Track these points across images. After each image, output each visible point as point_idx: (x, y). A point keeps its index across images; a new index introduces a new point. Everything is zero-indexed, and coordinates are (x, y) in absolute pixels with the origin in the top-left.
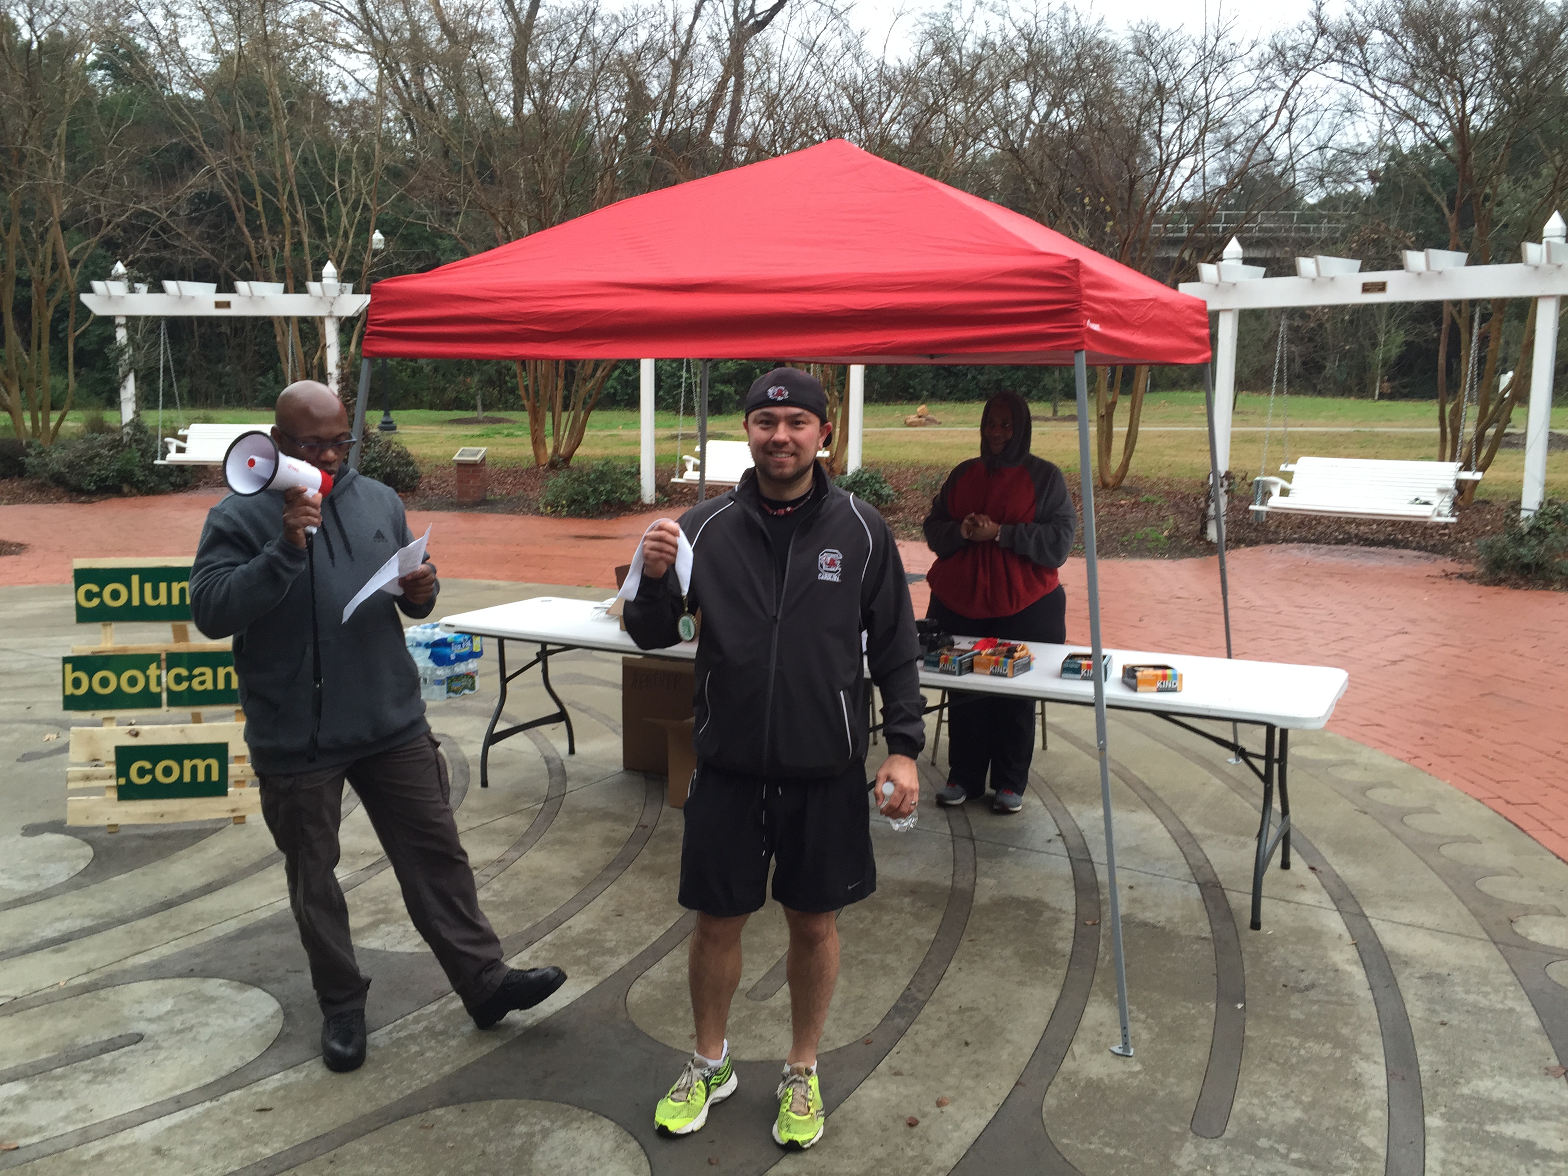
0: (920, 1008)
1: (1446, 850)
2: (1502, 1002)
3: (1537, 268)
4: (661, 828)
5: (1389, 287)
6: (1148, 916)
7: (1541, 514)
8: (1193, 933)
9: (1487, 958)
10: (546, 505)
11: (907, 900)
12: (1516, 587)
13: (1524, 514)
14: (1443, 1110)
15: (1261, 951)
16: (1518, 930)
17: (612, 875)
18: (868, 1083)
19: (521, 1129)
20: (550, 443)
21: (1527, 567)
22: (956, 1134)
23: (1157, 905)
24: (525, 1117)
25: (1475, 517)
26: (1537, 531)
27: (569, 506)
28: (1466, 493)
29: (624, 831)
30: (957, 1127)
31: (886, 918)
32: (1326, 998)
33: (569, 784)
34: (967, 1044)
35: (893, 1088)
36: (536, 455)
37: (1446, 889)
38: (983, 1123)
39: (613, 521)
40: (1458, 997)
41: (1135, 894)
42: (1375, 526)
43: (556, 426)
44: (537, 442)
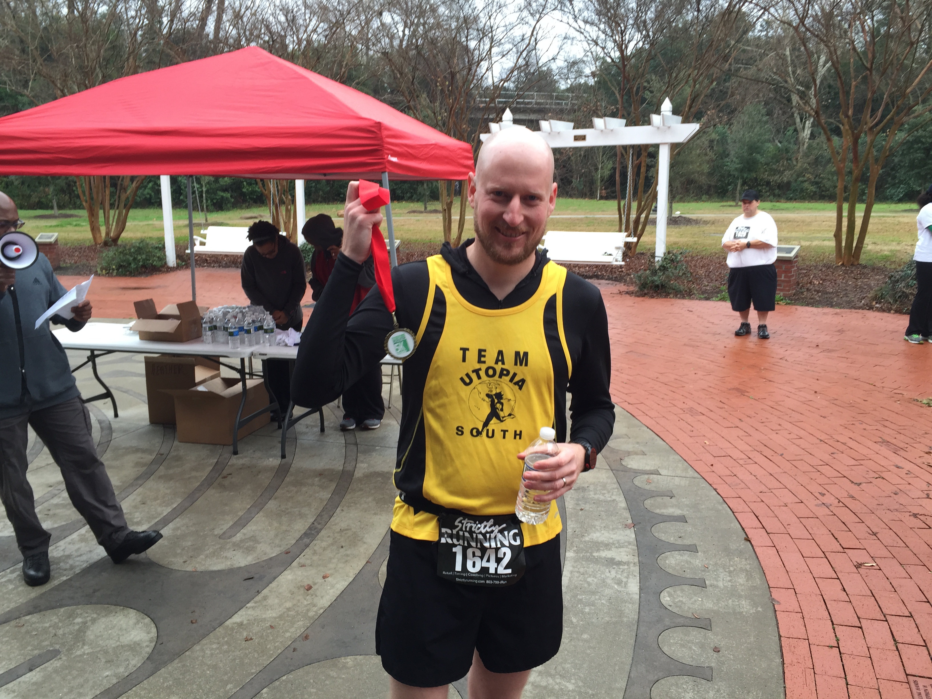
0: (318, 533)
2: (610, 497)
3: (658, 128)
4: (173, 454)
5: (587, 138)
7: (665, 259)
9: (607, 478)
10: (102, 269)
11: (317, 479)
12: (652, 297)
13: (657, 259)
14: (575, 548)
16: (623, 463)
17: (140, 482)
18: (285, 572)
19: (79, 620)
20: (103, 229)
21: (657, 286)
22: (331, 591)
24: (81, 614)
25: (636, 262)
26: (663, 268)
27: (118, 269)
28: (632, 249)
29: (149, 458)
30: (333, 587)
31: (304, 489)
33: (114, 434)
34: (342, 547)
35: (300, 573)
36: (95, 238)
38: (347, 583)
39: (147, 278)
40: (590, 497)
42: (587, 268)
43: (107, 219)
44: (94, 229)
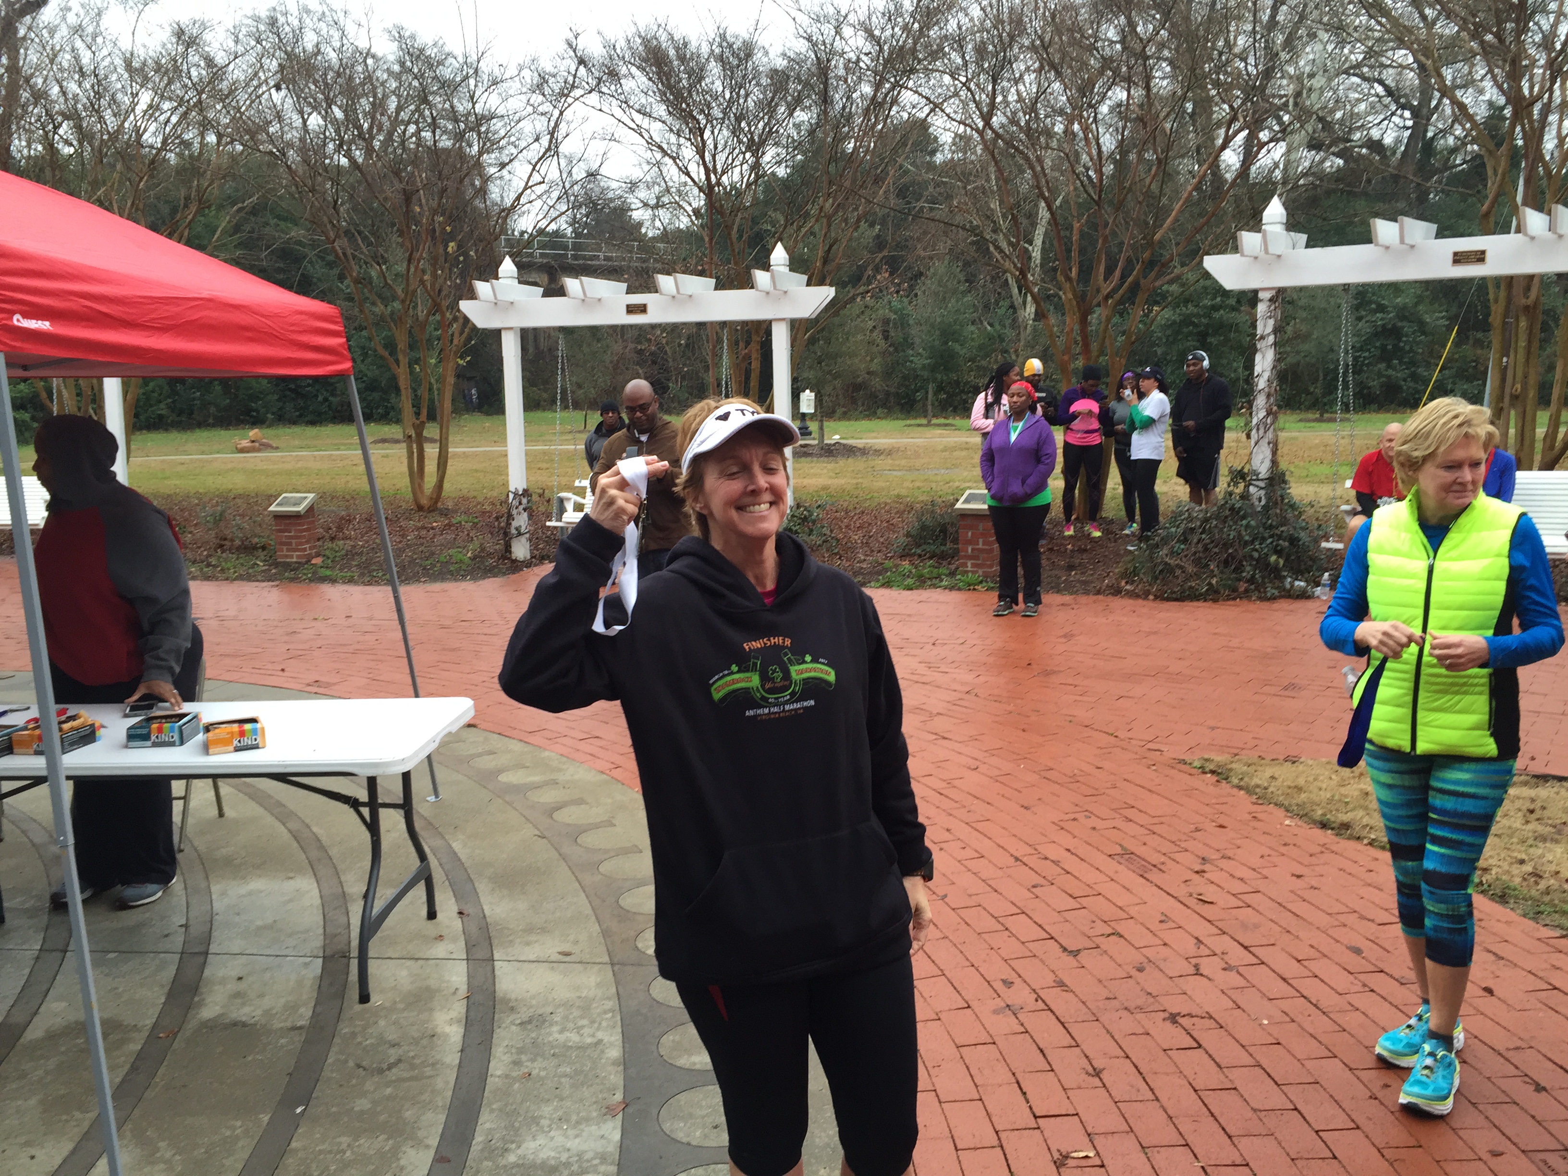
1: (604, 868)
2: (593, 1036)
3: (766, 294)
5: (649, 309)
6: (245, 1013)
8: (289, 1024)
9: (597, 984)
15: (358, 1029)
23: (261, 996)
32: (405, 1075)
37: (588, 910)
40: (551, 1039)
41: (242, 986)
